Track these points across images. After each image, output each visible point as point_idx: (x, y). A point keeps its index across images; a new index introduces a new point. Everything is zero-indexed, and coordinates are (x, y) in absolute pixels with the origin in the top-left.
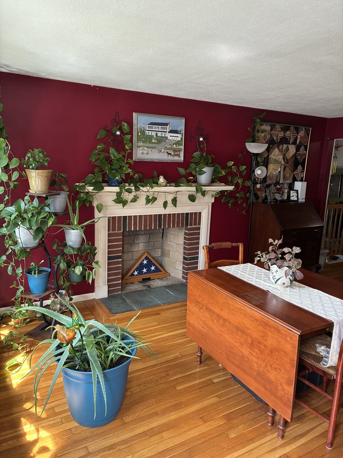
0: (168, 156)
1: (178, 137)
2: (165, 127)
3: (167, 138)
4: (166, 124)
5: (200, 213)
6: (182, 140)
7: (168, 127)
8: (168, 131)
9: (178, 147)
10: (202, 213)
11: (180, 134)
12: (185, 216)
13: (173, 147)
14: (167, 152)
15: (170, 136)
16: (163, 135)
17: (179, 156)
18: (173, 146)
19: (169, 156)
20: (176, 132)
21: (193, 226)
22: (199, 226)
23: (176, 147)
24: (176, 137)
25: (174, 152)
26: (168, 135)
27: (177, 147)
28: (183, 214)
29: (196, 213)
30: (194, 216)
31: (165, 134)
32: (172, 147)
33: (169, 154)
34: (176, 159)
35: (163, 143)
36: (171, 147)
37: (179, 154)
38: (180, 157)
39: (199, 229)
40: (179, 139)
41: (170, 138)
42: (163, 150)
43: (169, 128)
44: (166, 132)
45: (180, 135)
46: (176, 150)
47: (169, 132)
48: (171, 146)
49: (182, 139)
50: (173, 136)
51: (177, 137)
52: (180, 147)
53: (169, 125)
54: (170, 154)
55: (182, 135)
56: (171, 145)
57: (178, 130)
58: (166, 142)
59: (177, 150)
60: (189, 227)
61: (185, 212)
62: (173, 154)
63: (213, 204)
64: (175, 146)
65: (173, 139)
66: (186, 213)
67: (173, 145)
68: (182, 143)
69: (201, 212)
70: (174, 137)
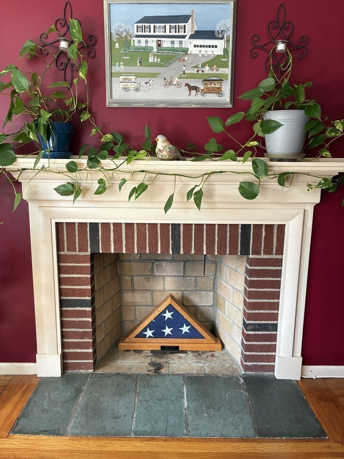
0: (190, 94)
1: (216, 47)
2: (180, 24)
3: (185, 51)
4: (185, 18)
5: (281, 228)
6: (228, 54)
7: (188, 25)
8: (188, 33)
9: (218, 70)
10: (286, 227)
11: (222, 38)
12: (240, 231)
13: (203, 71)
14: (187, 85)
15: (195, 46)
16: (177, 45)
17: (218, 91)
18: (203, 69)
19: (193, 92)
20: (210, 35)
21: (263, 256)
22: (278, 257)
23: (210, 72)
24: (210, 46)
25: (206, 84)
26: (189, 44)
27: (215, 72)
28: (234, 227)
29: (270, 228)
30: (264, 234)
31: (181, 43)
32: (200, 72)
33: (191, 88)
34: (211, 98)
35: (176, 65)
36: (198, 71)
37: (218, 88)
38: (222, 94)
39: (279, 262)
40: (219, 51)
41: (193, 50)
42: (177, 79)
43: (193, 27)
44: (184, 37)
45: (222, 42)
46: (212, 78)
47: (192, 37)
48: (196, 69)
49: (226, 51)
50: (204, 46)
51: (213, 47)
52: (222, 70)
53: (192, 20)
54: (195, 88)
55: (228, 41)
56: (196, 67)
57: (217, 29)
58: (184, 60)
59: (214, 78)
60: (251, 256)
61: (240, 222)
62: (202, 88)
63: (317, 207)
64: (207, 68)
65: (203, 52)
66: (242, 225)
67: (203, 66)
68: (228, 61)
69: (285, 225)
70: (206, 49)
